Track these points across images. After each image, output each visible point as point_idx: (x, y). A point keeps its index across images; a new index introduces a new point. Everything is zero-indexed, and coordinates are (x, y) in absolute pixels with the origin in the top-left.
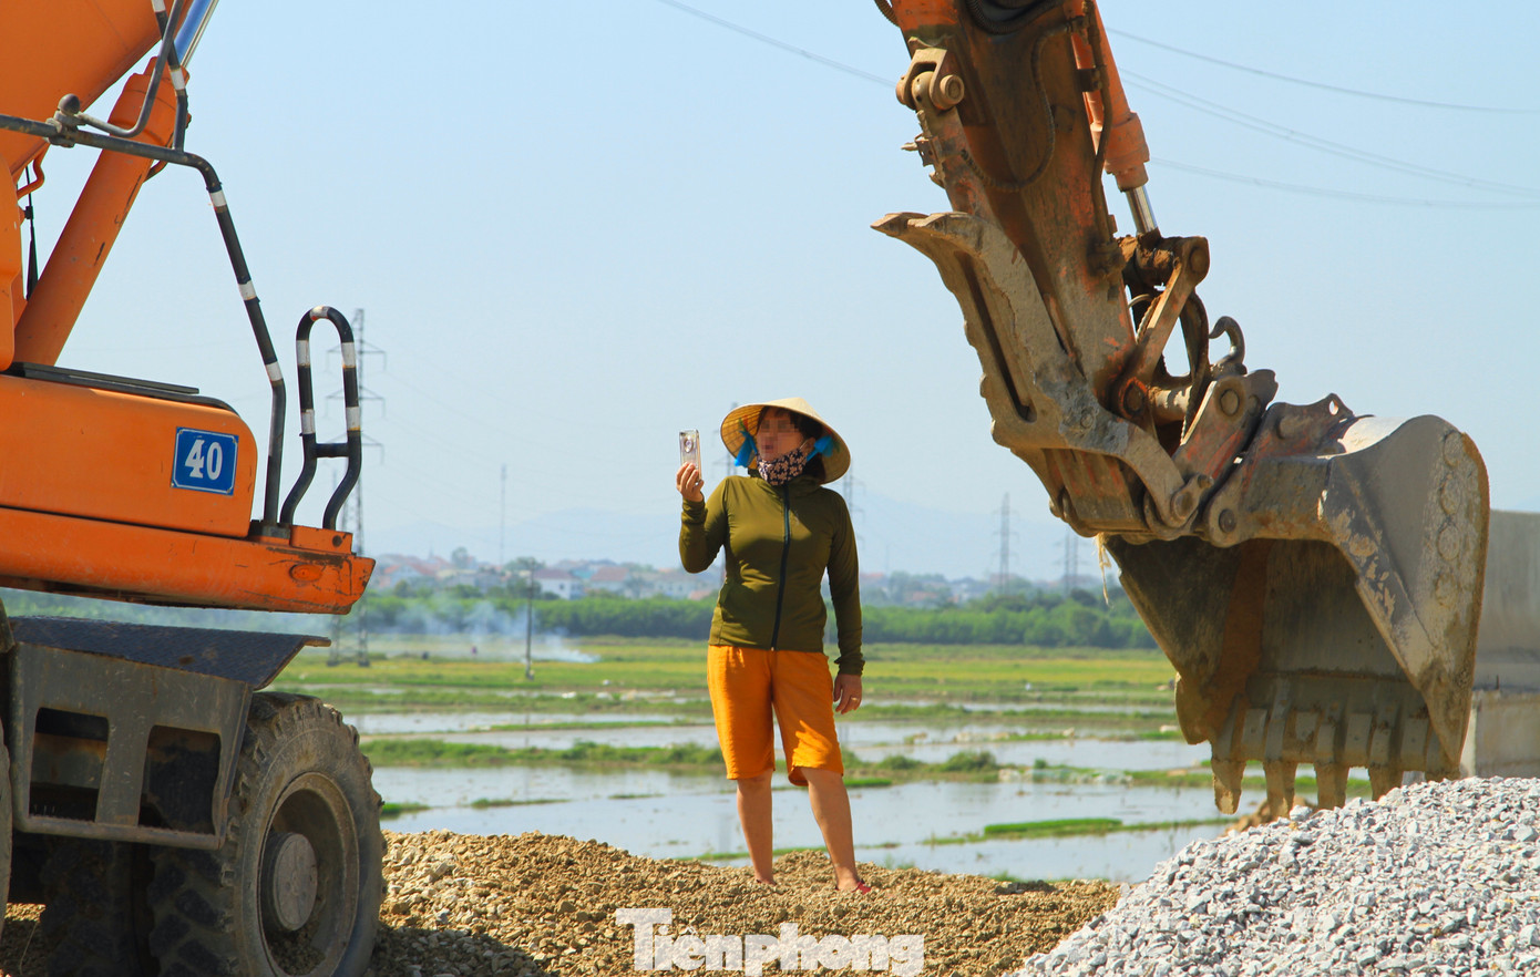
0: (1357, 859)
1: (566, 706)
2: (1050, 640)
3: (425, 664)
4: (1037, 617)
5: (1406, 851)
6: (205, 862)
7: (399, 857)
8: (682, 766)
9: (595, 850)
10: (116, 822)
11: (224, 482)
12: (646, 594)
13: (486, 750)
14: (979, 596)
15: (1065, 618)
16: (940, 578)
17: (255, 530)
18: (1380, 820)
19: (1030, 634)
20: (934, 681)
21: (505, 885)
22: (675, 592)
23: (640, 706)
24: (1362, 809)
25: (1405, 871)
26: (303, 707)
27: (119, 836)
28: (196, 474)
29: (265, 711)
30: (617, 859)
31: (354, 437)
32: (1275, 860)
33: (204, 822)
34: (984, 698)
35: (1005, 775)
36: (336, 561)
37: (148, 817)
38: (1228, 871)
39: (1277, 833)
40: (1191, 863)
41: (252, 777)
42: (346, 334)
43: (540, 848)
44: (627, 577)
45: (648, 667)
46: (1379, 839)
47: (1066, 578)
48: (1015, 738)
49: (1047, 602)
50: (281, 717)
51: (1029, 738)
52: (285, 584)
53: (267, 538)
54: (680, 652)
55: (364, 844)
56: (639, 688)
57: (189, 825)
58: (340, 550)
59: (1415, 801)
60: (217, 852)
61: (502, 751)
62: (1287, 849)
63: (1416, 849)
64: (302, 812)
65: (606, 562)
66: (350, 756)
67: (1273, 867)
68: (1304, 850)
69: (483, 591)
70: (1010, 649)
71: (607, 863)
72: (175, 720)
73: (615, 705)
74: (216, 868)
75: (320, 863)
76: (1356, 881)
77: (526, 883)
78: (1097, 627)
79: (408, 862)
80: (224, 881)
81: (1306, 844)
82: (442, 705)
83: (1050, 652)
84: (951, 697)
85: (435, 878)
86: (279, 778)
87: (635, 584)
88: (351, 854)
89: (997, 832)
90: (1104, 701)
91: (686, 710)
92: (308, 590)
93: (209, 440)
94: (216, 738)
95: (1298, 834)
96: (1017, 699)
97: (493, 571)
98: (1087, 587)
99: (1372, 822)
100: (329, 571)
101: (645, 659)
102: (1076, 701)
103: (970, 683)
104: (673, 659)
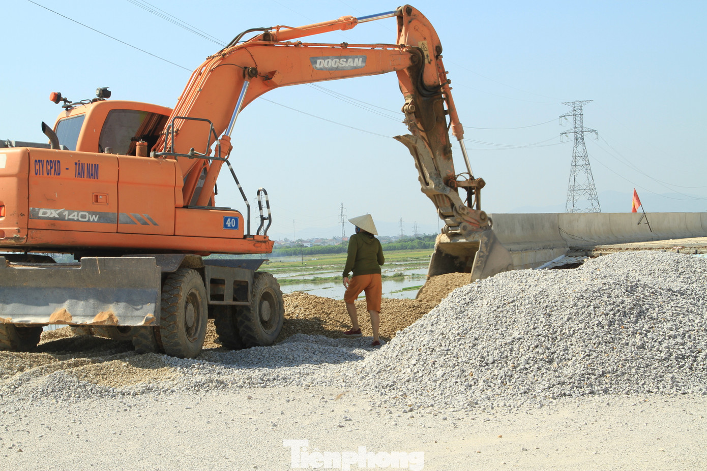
0: (490, 289)
1: (311, 270)
2: (413, 248)
3: (280, 263)
4: (410, 243)
5: (501, 287)
6: (247, 308)
7: (287, 304)
8: (337, 281)
9: (328, 299)
10: (228, 301)
11: (236, 227)
12: (326, 245)
13: (295, 280)
14: (398, 240)
15: (416, 243)
16: (388, 237)
17: (245, 237)
18: (494, 281)
19: (408, 247)
20: (389, 258)
21: (309, 308)
22: (332, 244)
23: (327, 268)
24: (490, 279)
25: (501, 291)
26: (265, 275)
27: (229, 304)
28: (229, 226)
29: (257, 276)
30: (333, 301)
31: (270, 215)
32: (474, 291)
33: (246, 299)
34: (400, 261)
35: (406, 277)
36: (265, 242)
37: (235, 299)
38: (464, 294)
39: (473, 285)
40: (456, 293)
41: (255, 290)
42: (266, 193)
43: (316, 300)
44: (322, 241)
45: (328, 260)
46: (495, 284)
47: (415, 234)
48: (408, 269)
49: (412, 240)
50: (261, 277)
51: (410, 269)
52: (253, 248)
53: (248, 238)
54: (334, 256)
55: (280, 302)
56: (326, 265)
57: (243, 300)
58: (266, 239)
59: (501, 276)
60: (250, 306)
61: (299, 280)
62: (476, 288)
63: (502, 286)
64: (266, 296)
65: (317, 239)
66: (275, 283)
67: (473, 292)
68: (479, 288)
69: (291, 247)
70: (404, 250)
71: (330, 302)
72: (238, 279)
73: (322, 269)
74: (249, 309)
75: (271, 307)
76: (491, 294)
77: (314, 307)
78: (422, 244)
79: (289, 305)
80: (252, 312)
81: (480, 287)
82: (285, 271)
83: (413, 250)
84: (393, 262)
85: (295, 308)
86: (261, 289)
87: (324, 243)
88: (277, 304)
89: (405, 289)
90: (425, 260)
91: (336, 269)
92: (259, 249)
93: (231, 218)
94: (247, 282)
95: (478, 285)
96: (407, 261)
97: (293, 242)
98: (420, 236)
99: (493, 281)
100: (263, 244)
101: (327, 258)
102: (419, 260)
103: (396, 258)
104: (333, 258)
